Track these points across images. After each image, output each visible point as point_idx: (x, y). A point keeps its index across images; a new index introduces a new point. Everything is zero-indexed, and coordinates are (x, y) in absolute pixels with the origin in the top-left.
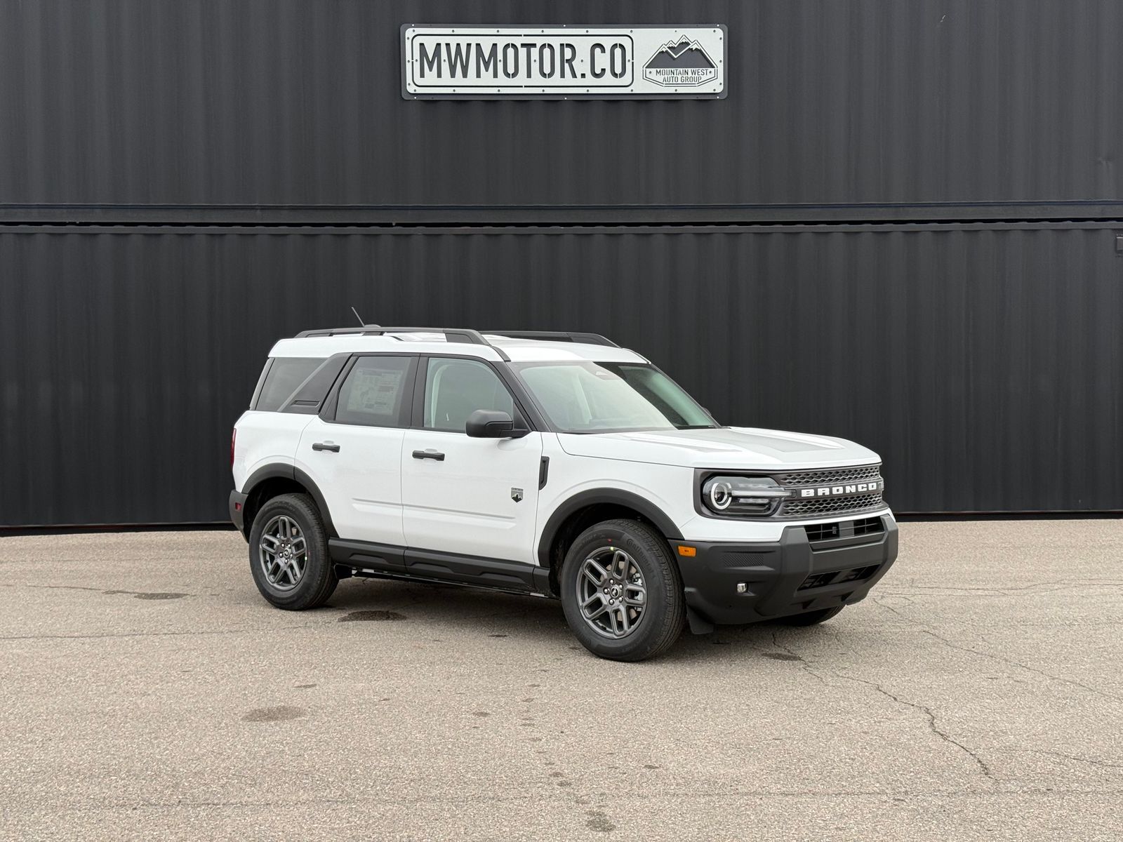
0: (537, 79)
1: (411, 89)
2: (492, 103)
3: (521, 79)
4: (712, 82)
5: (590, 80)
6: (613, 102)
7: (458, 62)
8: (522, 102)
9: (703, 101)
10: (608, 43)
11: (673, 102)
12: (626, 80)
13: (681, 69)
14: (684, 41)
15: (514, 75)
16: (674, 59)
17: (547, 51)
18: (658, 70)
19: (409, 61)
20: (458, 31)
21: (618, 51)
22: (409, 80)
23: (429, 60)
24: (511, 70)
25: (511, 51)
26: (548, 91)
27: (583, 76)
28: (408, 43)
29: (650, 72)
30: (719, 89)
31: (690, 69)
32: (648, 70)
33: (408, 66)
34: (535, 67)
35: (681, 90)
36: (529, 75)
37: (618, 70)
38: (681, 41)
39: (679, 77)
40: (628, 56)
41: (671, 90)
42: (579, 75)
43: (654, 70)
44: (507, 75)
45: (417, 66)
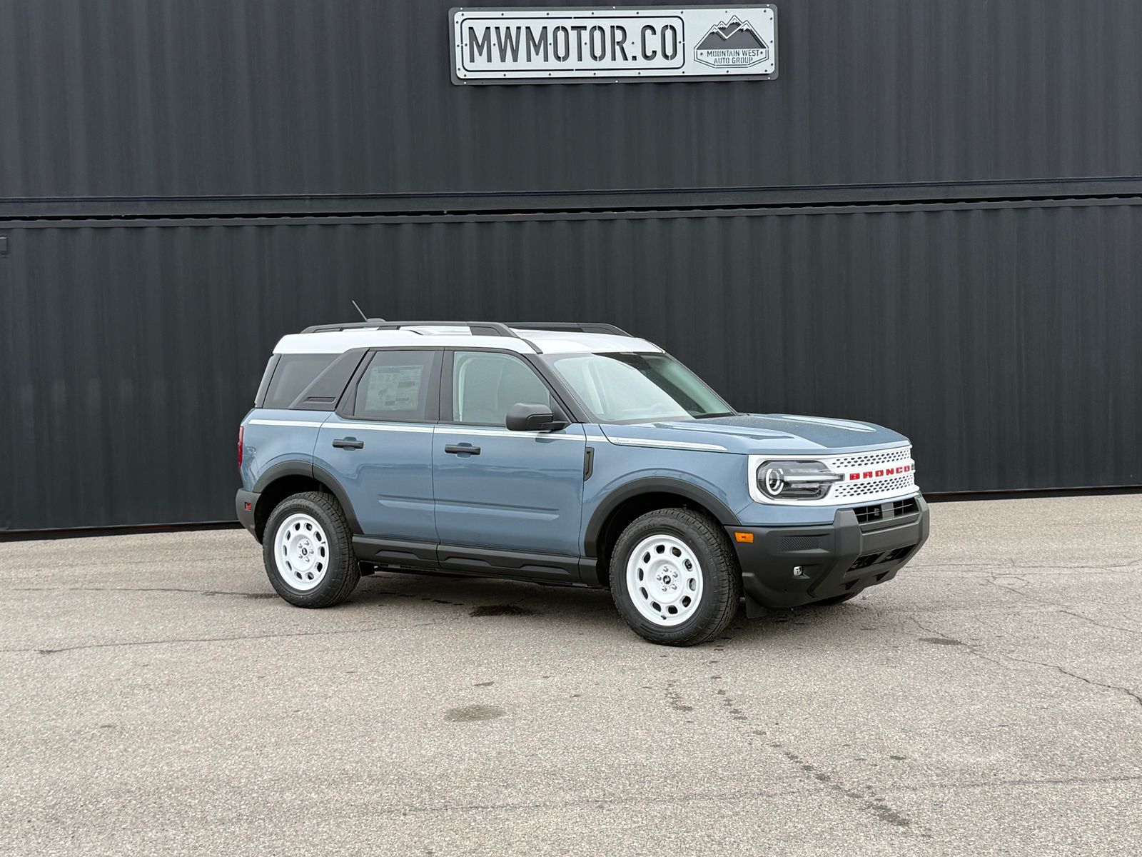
0: (588, 62)
1: (461, 74)
2: (542, 87)
3: (572, 62)
4: (763, 63)
5: (641, 62)
6: (664, 86)
7: (508, 46)
8: (572, 87)
9: (755, 83)
10: (658, 24)
11: (724, 84)
12: (677, 61)
13: (732, 50)
14: (735, 21)
15: (565, 58)
16: (725, 40)
17: (597, 34)
18: (710, 51)
19: (458, 46)
20: (507, 14)
21: (669, 33)
22: (459, 65)
23: (478, 44)
24: (561, 53)
25: (561, 34)
26: (599, 74)
27: (634, 58)
28: (457, 27)
29: (702, 54)
30: (771, 70)
31: (741, 50)
32: (699, 52)
33: (458, 50)
34: (586, 50)
35: (732, 71)
36: (580, 59)
37: (669, 52)
38: (731, 22)
39: (731, 58)
40: (679, 38)
41: (723, 72)
42: (630, 57)
43: (705, 52)
44: (558, 58)
45: (467, 50)
